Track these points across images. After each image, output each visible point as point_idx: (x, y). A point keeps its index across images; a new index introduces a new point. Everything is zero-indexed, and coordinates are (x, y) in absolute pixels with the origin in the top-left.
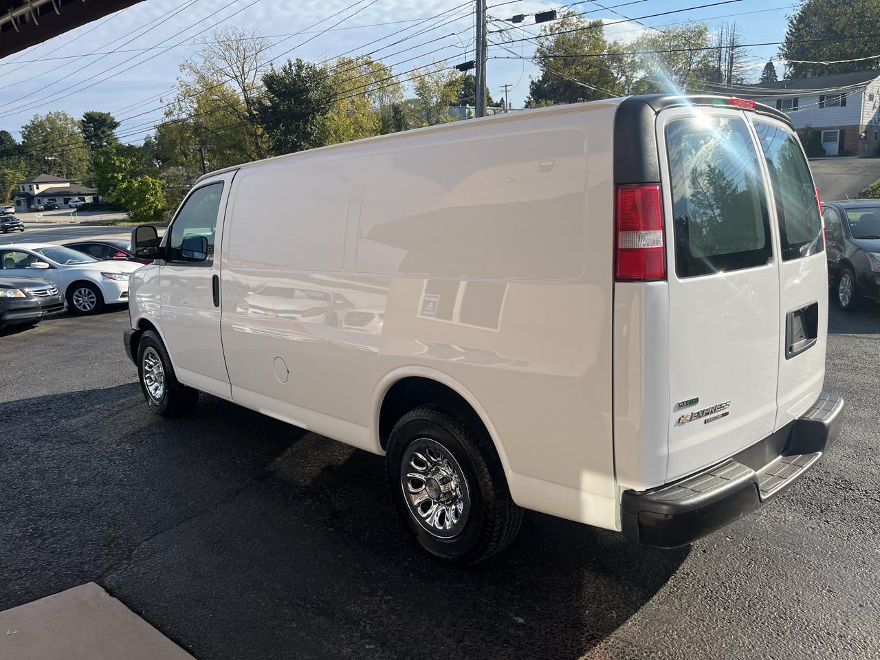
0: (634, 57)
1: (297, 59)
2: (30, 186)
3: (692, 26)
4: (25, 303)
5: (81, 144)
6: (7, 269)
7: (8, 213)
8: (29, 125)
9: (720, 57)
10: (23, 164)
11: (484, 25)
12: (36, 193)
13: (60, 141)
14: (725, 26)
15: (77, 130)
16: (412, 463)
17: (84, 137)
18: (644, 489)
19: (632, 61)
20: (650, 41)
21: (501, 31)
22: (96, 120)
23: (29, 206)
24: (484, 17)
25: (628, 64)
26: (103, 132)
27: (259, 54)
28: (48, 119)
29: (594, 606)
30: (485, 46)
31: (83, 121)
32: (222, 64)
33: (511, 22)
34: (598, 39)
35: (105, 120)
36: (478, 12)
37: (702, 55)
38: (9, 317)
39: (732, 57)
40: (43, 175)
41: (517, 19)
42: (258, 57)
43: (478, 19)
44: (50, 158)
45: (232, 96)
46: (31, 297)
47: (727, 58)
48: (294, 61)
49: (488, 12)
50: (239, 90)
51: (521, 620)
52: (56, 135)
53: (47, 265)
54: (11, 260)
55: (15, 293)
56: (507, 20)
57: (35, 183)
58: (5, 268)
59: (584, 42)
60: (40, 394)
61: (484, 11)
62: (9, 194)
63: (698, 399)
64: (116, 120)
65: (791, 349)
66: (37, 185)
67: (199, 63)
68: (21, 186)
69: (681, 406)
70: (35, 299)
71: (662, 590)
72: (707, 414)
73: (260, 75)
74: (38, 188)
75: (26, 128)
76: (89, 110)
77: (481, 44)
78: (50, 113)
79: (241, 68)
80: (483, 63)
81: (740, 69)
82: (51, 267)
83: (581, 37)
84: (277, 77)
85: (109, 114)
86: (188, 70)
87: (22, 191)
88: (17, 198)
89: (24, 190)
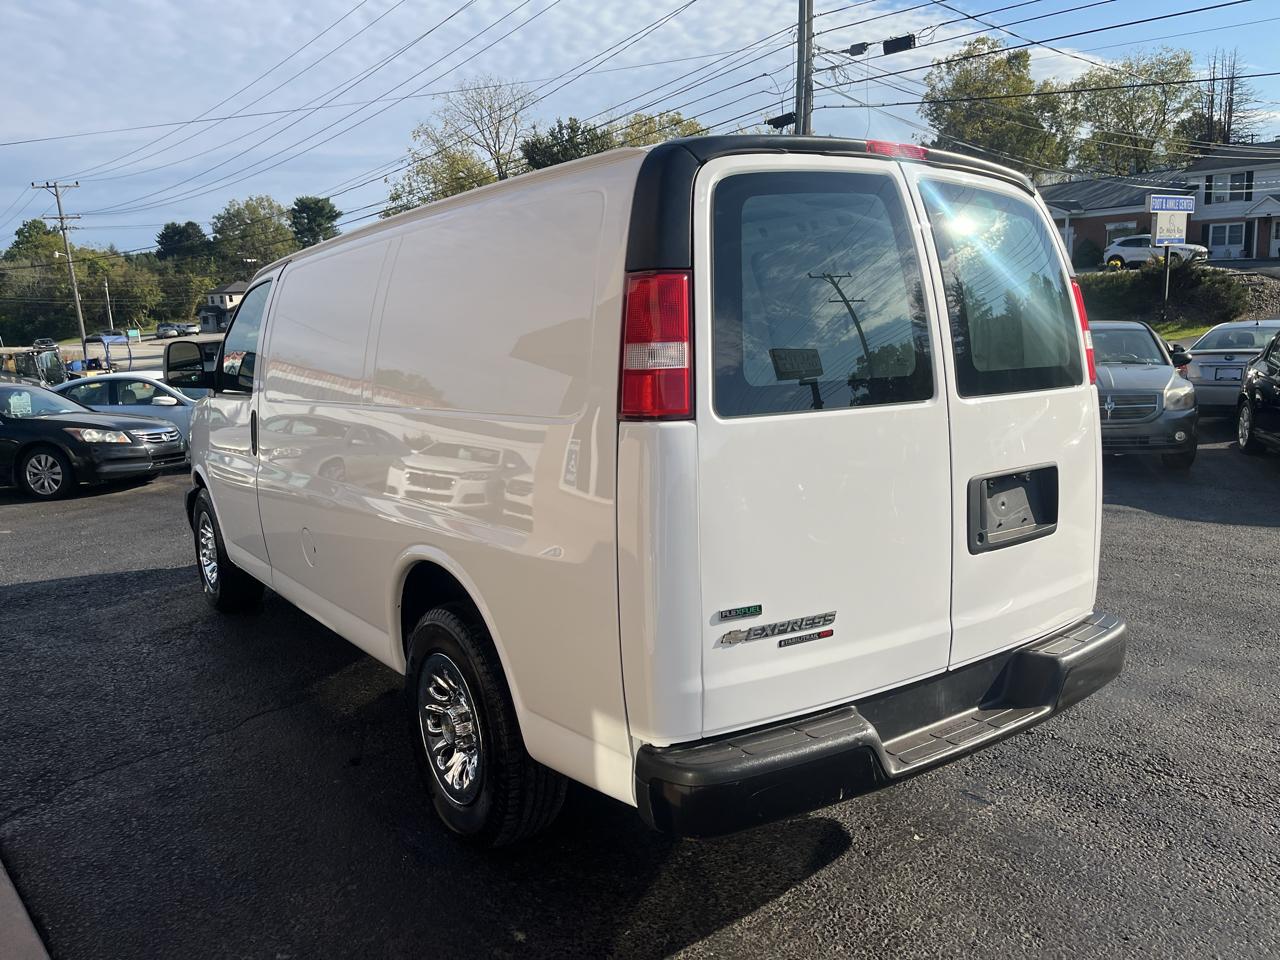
0: (1075, 103)
1: (571, 119)
2: (221, 297)
3: (1168, 56)
4: (132, 451)
5: (290, 242)
6: (124, 404)
7: (190, 334)
8: (223, 214)
9: (1212, 101)
10: (213, 268)
11: (809, 61)
12: (228, 307)
13: (263, 237)
14: (1219, 55)
15: (286, 222)
16: (431, 689)
17: (295, 232)
18: (666, 744)
19: (1073, 110)
20: (1101, 79)
21: (832, 68)
22: (311, 209)
23: (218, 324)
24: (809, 48)
25: (1067, 114)
26: (319, 225)
27: (520, 113)
28: (247, 206)
29: (643, 924)
30: (809, 90)
31: (293, 209)
32: (472, 130)
33: (848, 55)
34: (1021, 78)
35: (322, 209)
36: (800, 41)
37: (1183, 99)
38: (107, 468)
39: (1230, 102)
40: (239, 282)
41: (859, 49)
42: (518, 117)
43: (800, 52)
44: (249, 260)
45: (481, 172)
46: (140, 443)
47: (1223, 103)
48: (566, 122)
49: (816, 41)
50: (492, 164)
51: (521, 937)
52: (257, 229)
53: (175, 401)
54: (132, 393)
55: (117, 436)
56: (843, 52)
57: (227, 293)
58: (120, 403)
59: (998, 81)
60: (87, 573)
61: (809, 39)
62: (195, 307)
63: (760, 607)
64: (338, 209)
65: (981, 537)
66: (230, 296)
67: (439, 127)
68: (209, 297)
69: (727, 616)
70: (147, 446)
71: (764, 908)
72: (784, 632)
73: (520, 142)
74: (231, 300)
75: (219, 218)
76: (302, 195)
77: (804, 88)
78: (251, 199)
79: (494, 135)
80: (807, 115)
81: (1244, 121)
82: (180, 403)
83: (993, 75)
84: (540, 144)
85: (328, 199)
86: (424, 137)
87: (210, 304)
88: (203, 314)
89: (213, 302)
